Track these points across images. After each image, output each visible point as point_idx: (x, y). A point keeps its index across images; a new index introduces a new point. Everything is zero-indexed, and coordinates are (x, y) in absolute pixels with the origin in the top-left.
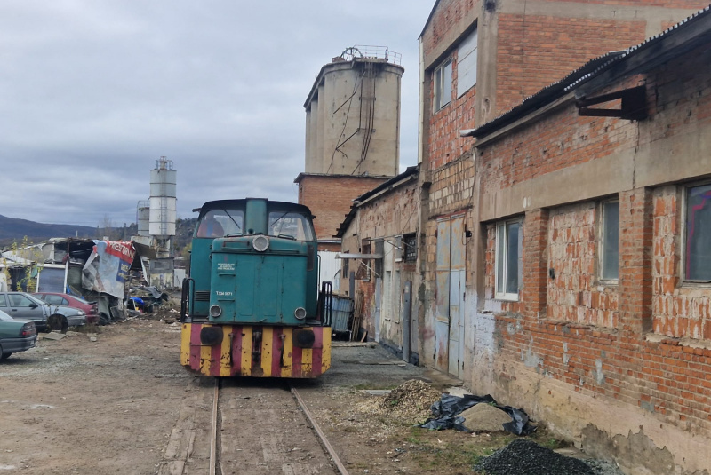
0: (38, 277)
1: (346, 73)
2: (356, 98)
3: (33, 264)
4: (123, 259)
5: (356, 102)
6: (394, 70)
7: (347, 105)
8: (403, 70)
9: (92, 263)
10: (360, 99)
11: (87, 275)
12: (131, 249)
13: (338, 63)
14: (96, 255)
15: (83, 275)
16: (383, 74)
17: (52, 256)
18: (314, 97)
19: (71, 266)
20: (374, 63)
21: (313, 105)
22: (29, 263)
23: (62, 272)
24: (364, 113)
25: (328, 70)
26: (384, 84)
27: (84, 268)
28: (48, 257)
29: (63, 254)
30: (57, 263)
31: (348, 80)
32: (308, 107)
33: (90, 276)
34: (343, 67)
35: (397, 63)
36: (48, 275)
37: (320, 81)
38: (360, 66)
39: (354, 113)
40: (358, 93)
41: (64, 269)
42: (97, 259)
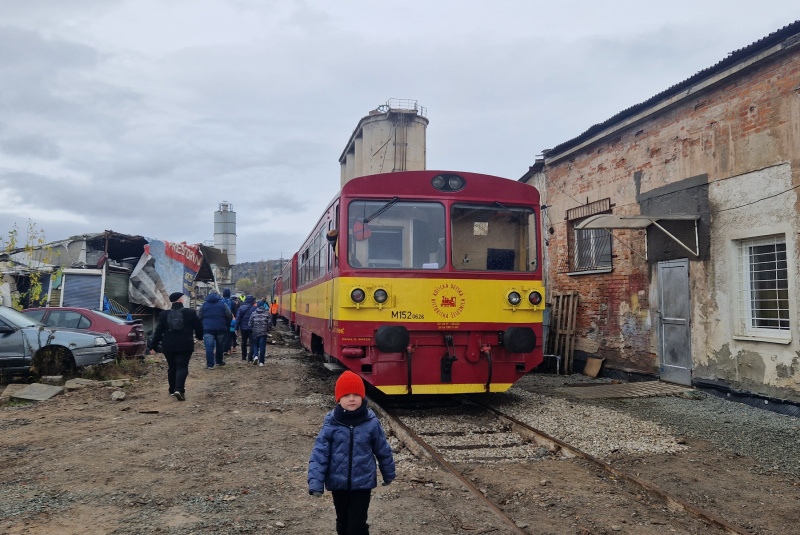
0: (62, 288)
1: (381, 123)
2: (391, 143)
3: (56, 269)
4: (189, 267)
5: (391, 148)
6: (421, 121)
7: (384, 149)
8: (427, 122)
9: (143, 269)
10: (395, 144)
11: (137, 284)
12: (197, 253)
13: (375, 115)
14: (150, 257)
15: (131, 285)
16: (413, 124)
17: (82, 257)
18: (351, 149)
19: (110, 270)
20: (406, 114)
21: (349, 157)
22: (50, 269)
23: (97, 279)
24: (398, 156)
25: (365, 122)
26: (413, 132)
27: (132, 276)
28: (77, 258)
29: (98, 256)
30: (89, 267)
31: (384, 129)
32: (343, 161)
33: (142, 286)
34: (379, 118)
35: (424, 115)
36: (76, 285)
37: (358, 134)
38: (394, 117)
39: (390, 155)
40: (393, 139)
41: (100, 276)
42: (151, 263)
